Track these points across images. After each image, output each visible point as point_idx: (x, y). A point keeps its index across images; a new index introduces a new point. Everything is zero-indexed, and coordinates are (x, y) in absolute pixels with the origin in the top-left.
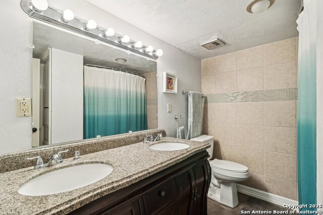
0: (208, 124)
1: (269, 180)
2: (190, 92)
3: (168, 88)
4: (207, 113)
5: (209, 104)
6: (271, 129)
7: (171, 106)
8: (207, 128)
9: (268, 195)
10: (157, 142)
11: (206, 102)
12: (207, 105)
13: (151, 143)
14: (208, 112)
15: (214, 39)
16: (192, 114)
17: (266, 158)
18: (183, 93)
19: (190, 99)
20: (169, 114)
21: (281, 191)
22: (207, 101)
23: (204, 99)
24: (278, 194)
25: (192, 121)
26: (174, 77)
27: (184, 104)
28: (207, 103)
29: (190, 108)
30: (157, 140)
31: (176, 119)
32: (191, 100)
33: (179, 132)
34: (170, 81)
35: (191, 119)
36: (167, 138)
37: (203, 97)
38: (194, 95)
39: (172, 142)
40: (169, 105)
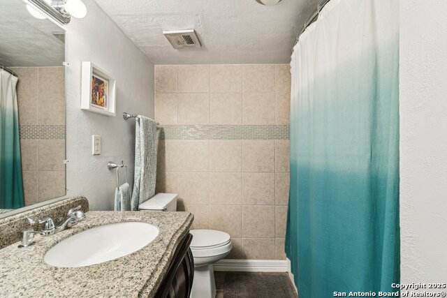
0: (164, 175)
1: (248, 242)
2: (140, 116)
3: (94, 101)
4: (164, 156)
5: (167, 141)
6: (250, 177)
7: (99, 142)
8: (165, 180)
9: (247, 263)
10: (69, 232)
11: (162, 138)
12: (164, 142)
13: (49, 240)
14: (166, 155)
15: (188, 30)
16: (143, 158)
17: (245, 215)
18: (126, 118)
19: (140, 130)
20: (95, 160)
21: (260, 254)
22: (164, 136)
23: (158, 132)
24: (257, 258)
25: (143, 171)
26: (108, 80)
27: (126, 139)
28: (164, 139)
29: (139, 148)
30: (67, 228)
31: (111, 168)
32: (142, 133)
33: (119, 196)
34: (98, 86)
35: (140, 169)
36: (93, 216)
37: (158, 129)
38: (146, 123)
39: (110, 223)
40: (96, 139)
